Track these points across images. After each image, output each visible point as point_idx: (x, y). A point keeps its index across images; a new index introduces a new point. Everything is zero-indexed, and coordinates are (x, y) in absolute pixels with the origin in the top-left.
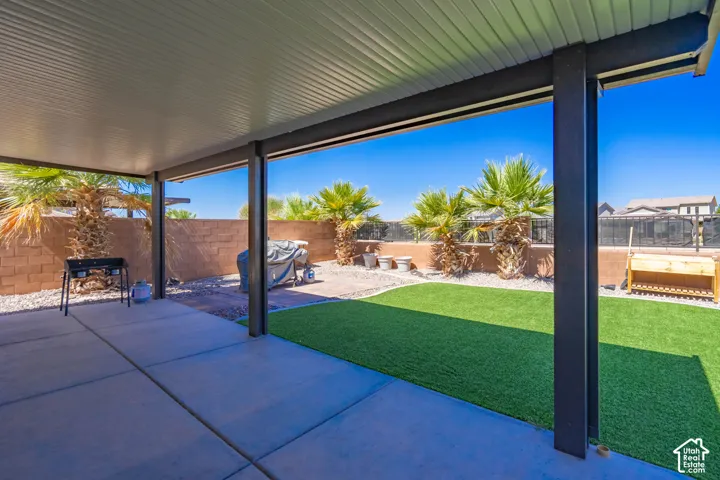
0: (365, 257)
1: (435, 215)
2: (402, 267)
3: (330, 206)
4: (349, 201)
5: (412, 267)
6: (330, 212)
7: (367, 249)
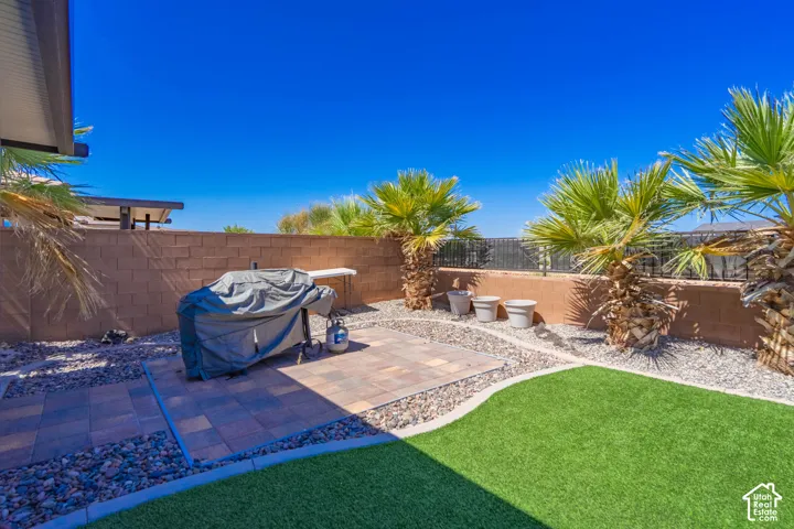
0: (452, 298)
1: (598, 219)
2: (515, 320)
3: (390, 212)
4: (423, 202)
5: (536, 320)
6: (391, 220)
7: (456, 284)
